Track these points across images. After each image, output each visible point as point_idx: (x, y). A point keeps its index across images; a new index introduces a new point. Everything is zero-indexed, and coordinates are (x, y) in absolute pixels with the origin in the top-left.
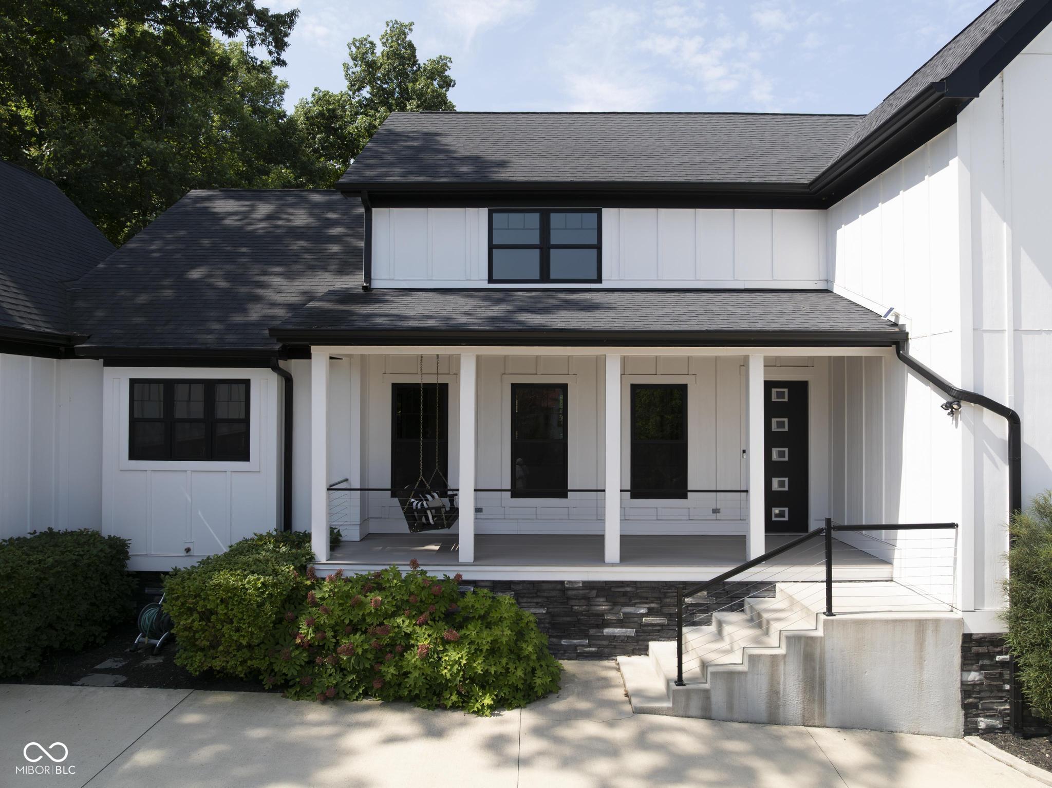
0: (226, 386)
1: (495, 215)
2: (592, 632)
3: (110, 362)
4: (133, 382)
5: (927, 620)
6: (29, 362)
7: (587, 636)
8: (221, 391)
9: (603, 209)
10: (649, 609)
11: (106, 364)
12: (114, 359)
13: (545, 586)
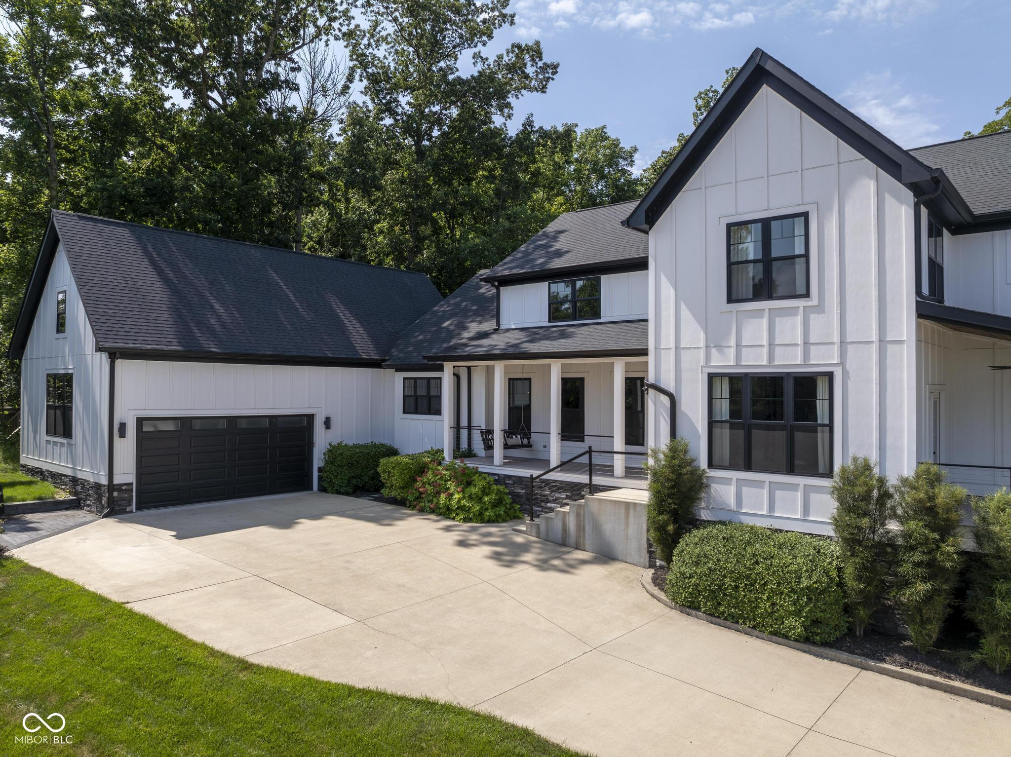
0: (434, 380)
1: (552, 285)
2: (543, 504)
3: (397, 370)
4: (405, 379)
5: (630, 503)
6: (370, 370)
7: (540, 506)
8: (432, 381)
9: (602, 277)
10: (567, 495)
11: (396, 371)
12: (399, 369)
13: (525, 479)
